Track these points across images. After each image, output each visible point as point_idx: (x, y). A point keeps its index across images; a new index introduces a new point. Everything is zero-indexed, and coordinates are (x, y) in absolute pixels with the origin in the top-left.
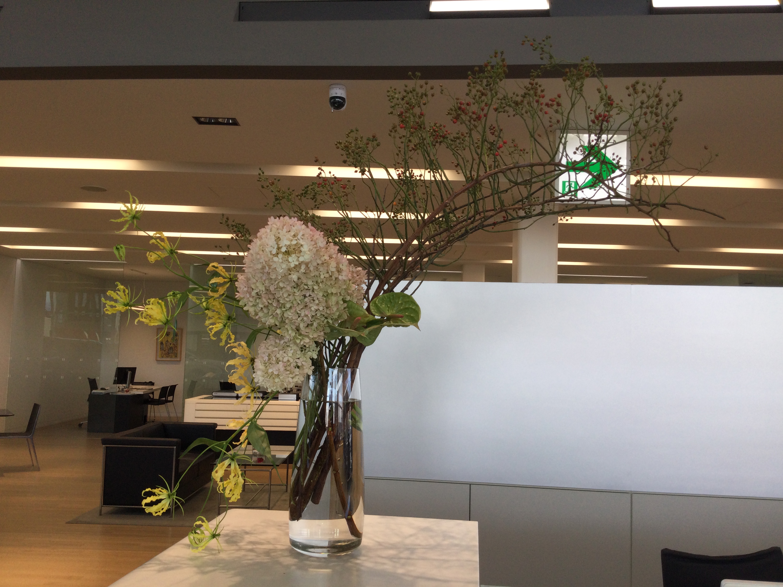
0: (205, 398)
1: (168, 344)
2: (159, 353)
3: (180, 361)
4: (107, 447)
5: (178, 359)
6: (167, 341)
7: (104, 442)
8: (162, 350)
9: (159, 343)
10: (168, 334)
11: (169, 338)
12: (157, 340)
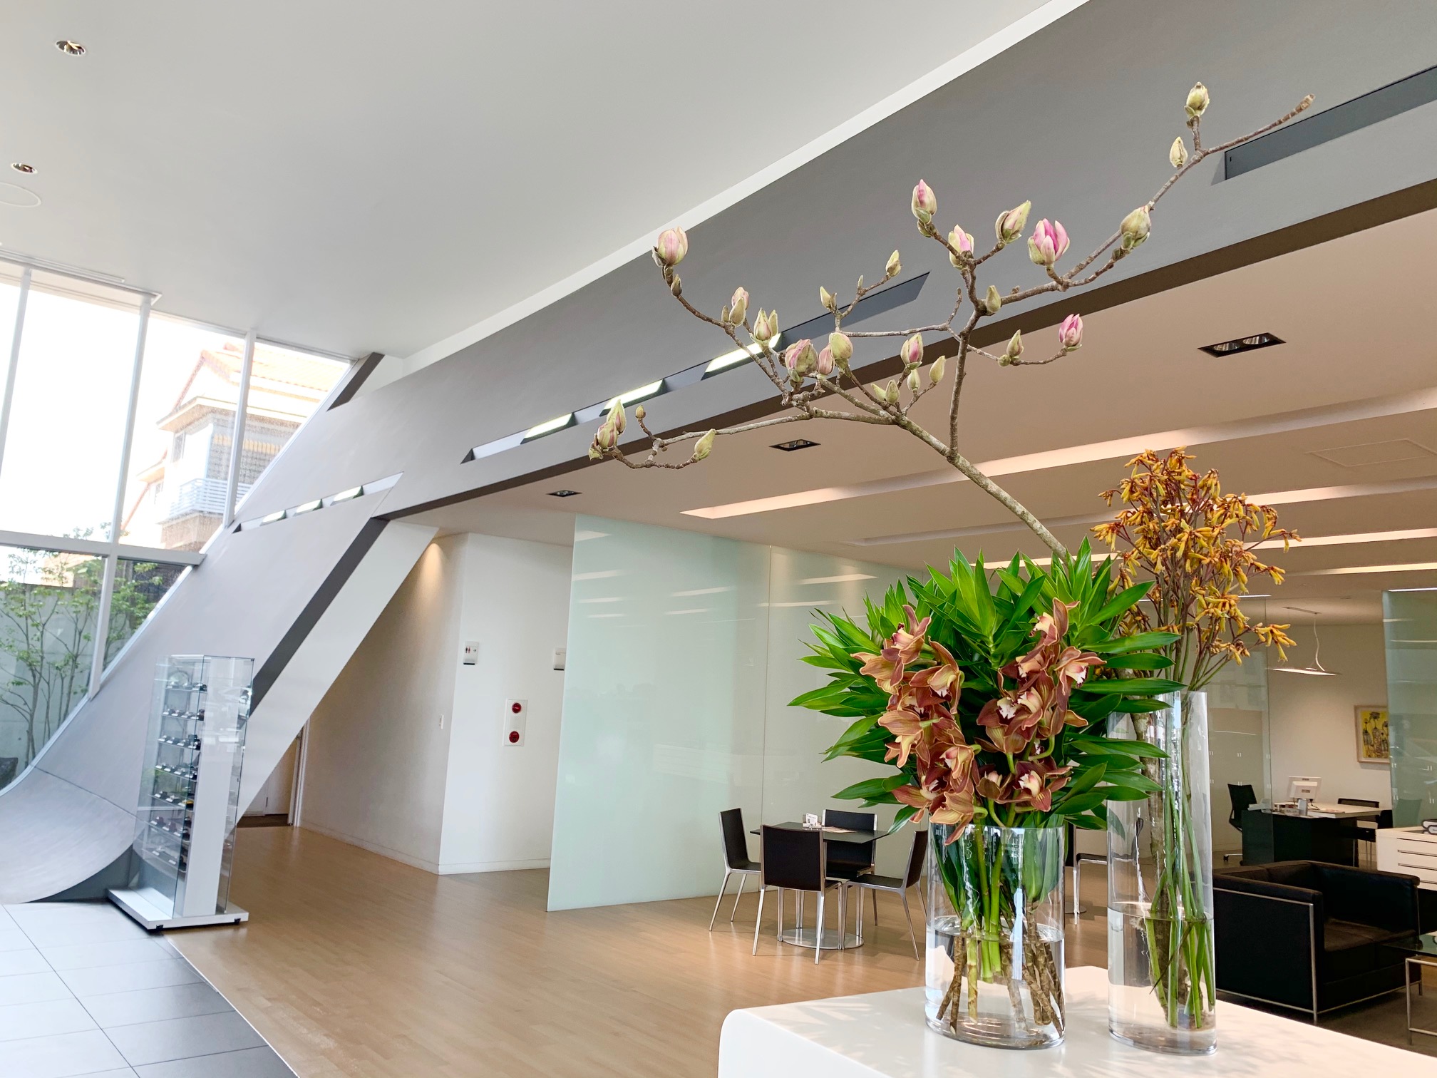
1: (1377, 734)
2: (1363, 748)
6: (1376, 728)
8: (1368, 744)
9: (1361, 731)
10: (1375, 716)
11: (1379, 724)
12: (1356, 726)
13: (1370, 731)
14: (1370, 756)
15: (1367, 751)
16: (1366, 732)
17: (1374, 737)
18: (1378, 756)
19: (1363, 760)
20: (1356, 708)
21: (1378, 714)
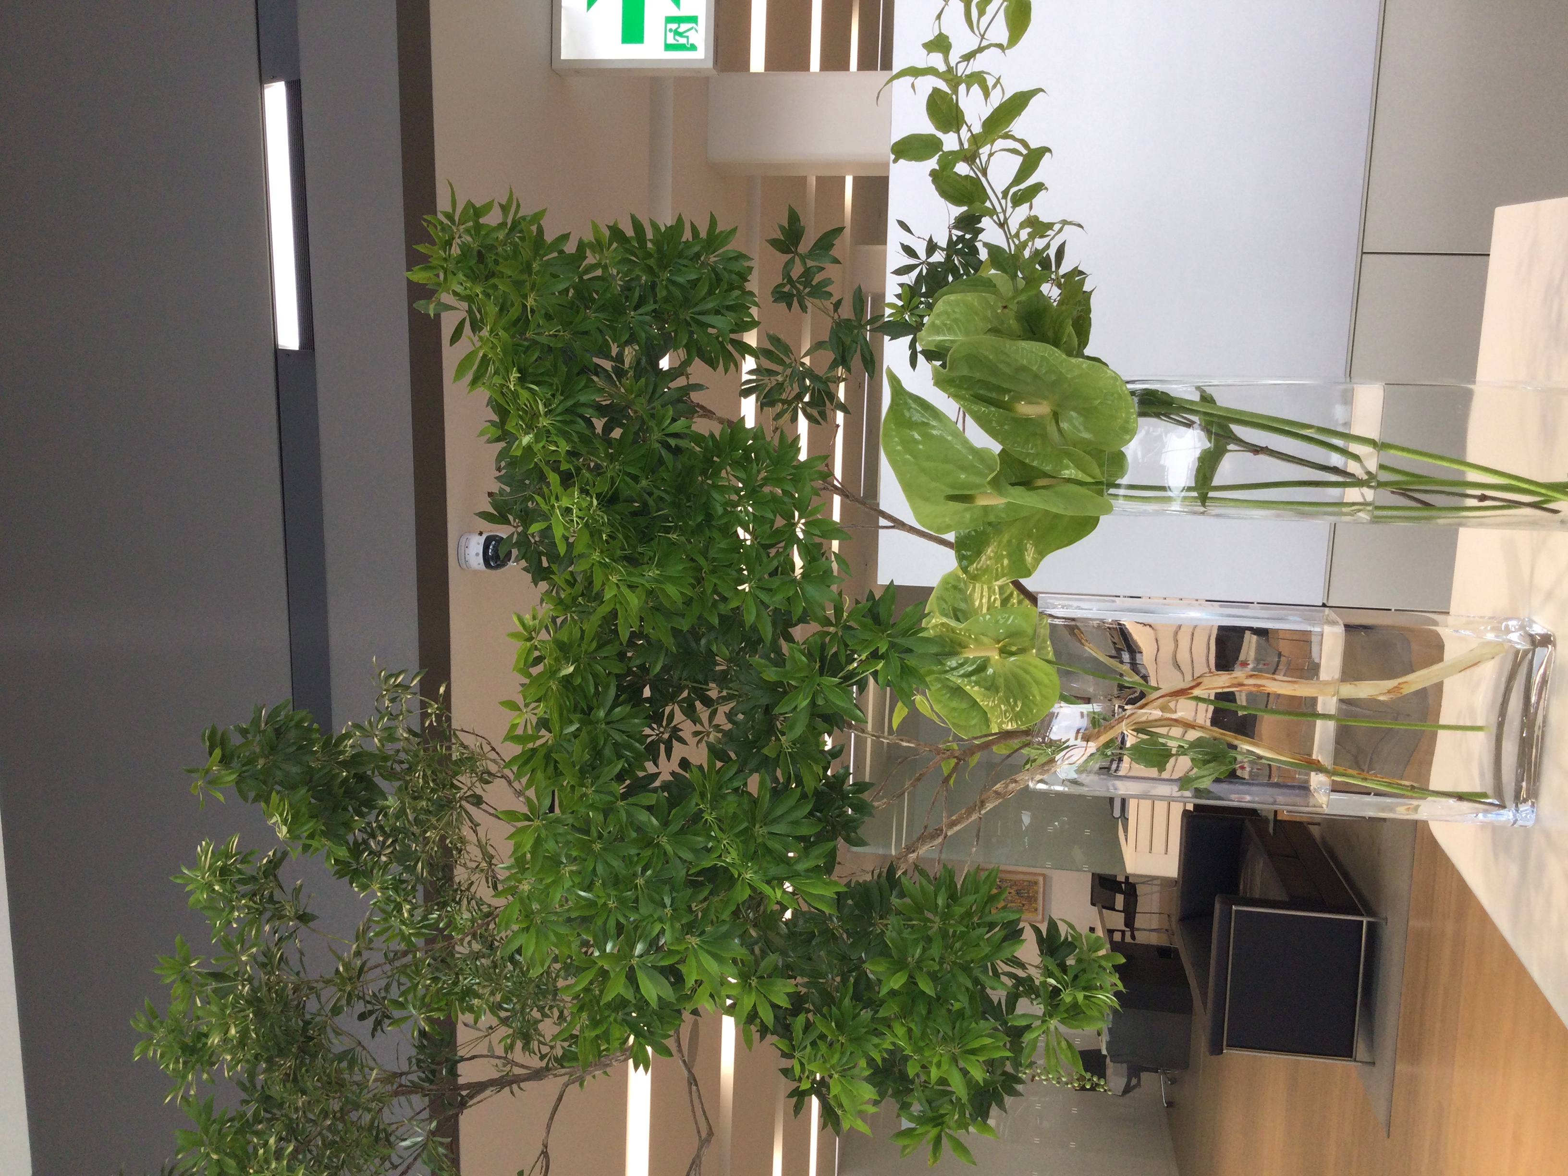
0: (1126, 831)
1: (1010, 898)
3: (1044, 876)
4: (1228, 1045)
5: (1041, 879)
7: (1216, 1048)
8: (1021, 910)
15: (1030, 912)
17: (1012, 902)
18: (1036, 900)
19: (1040, 917)
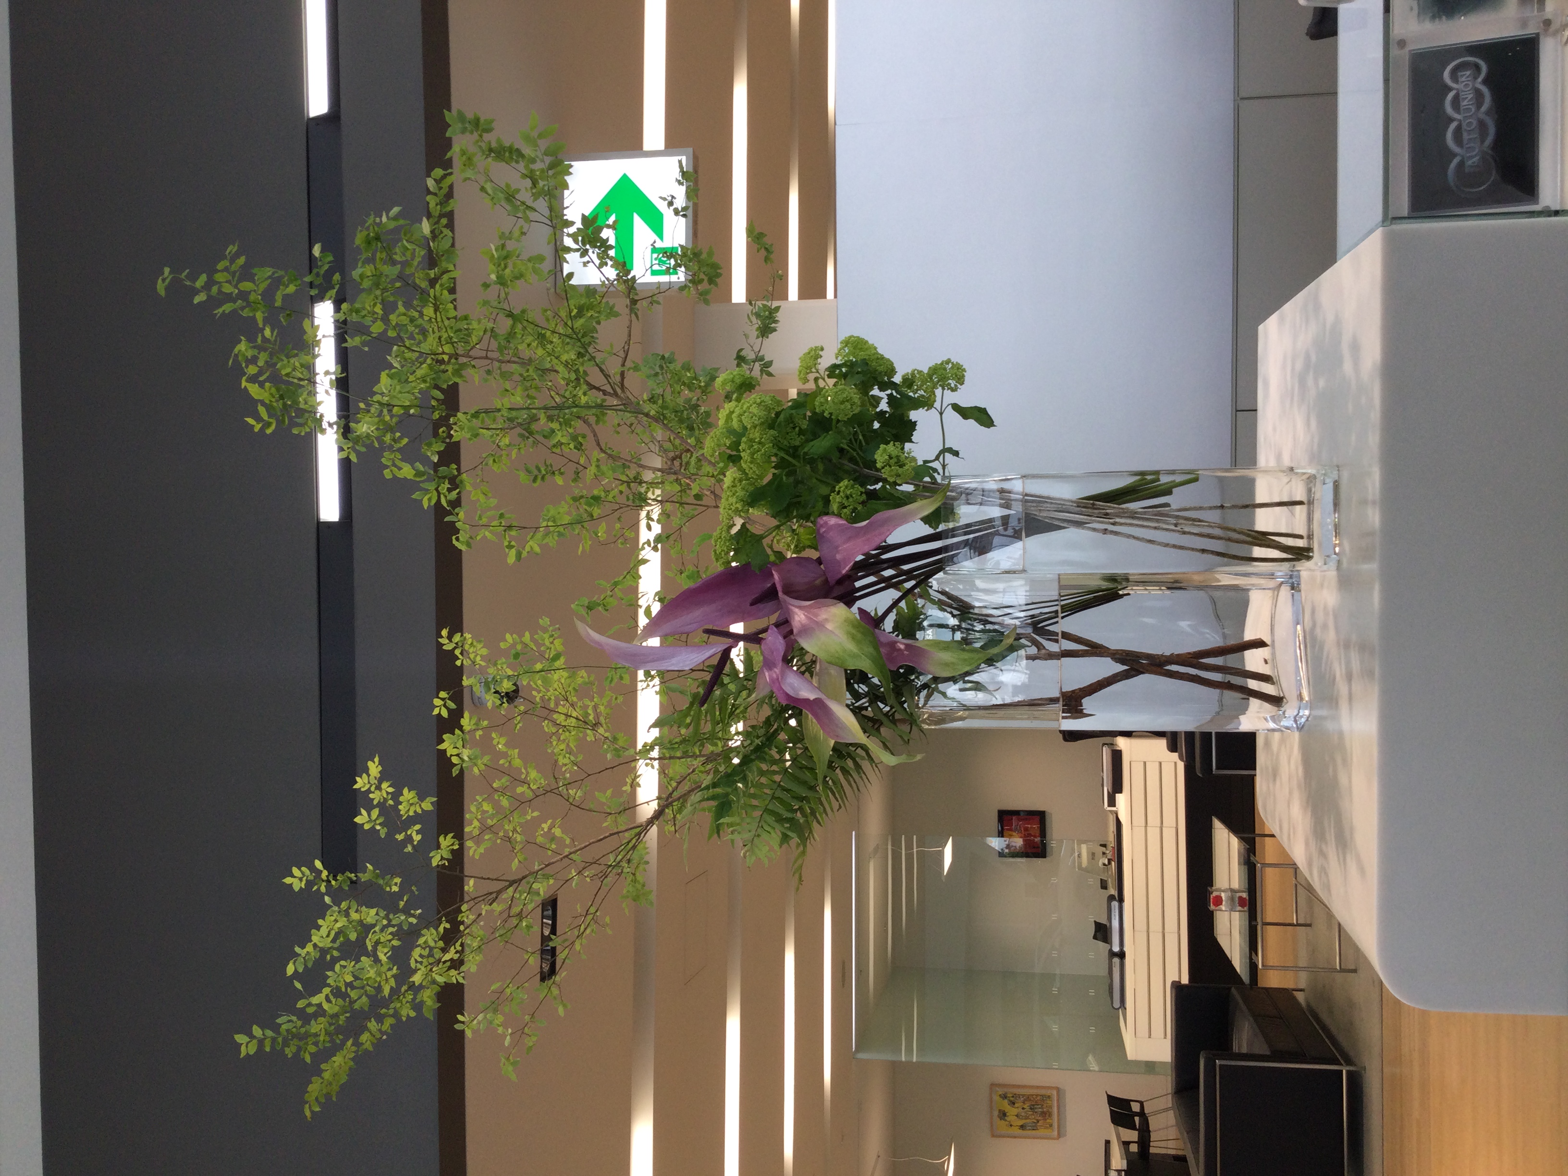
1: (1023, 1114)
2: (1041, 1132)
3: (1058, 1090)
5: (1055, 1093)
6: (1017, 1116)
8: (1035, 1126)
9: (1021, 1132)
10: (1003, 1115)
11: (1012, 1111)
12: (1015, 1137)
13: (1021, 1123)
14: (1051, 1125)
15: (1046, 1128)
16: (1022, 1127)
17: (1027, 1118)
18: (1050, 1115)
19: (1056, 1133)
20: (993, 1136)
21: (1000, 1111)
